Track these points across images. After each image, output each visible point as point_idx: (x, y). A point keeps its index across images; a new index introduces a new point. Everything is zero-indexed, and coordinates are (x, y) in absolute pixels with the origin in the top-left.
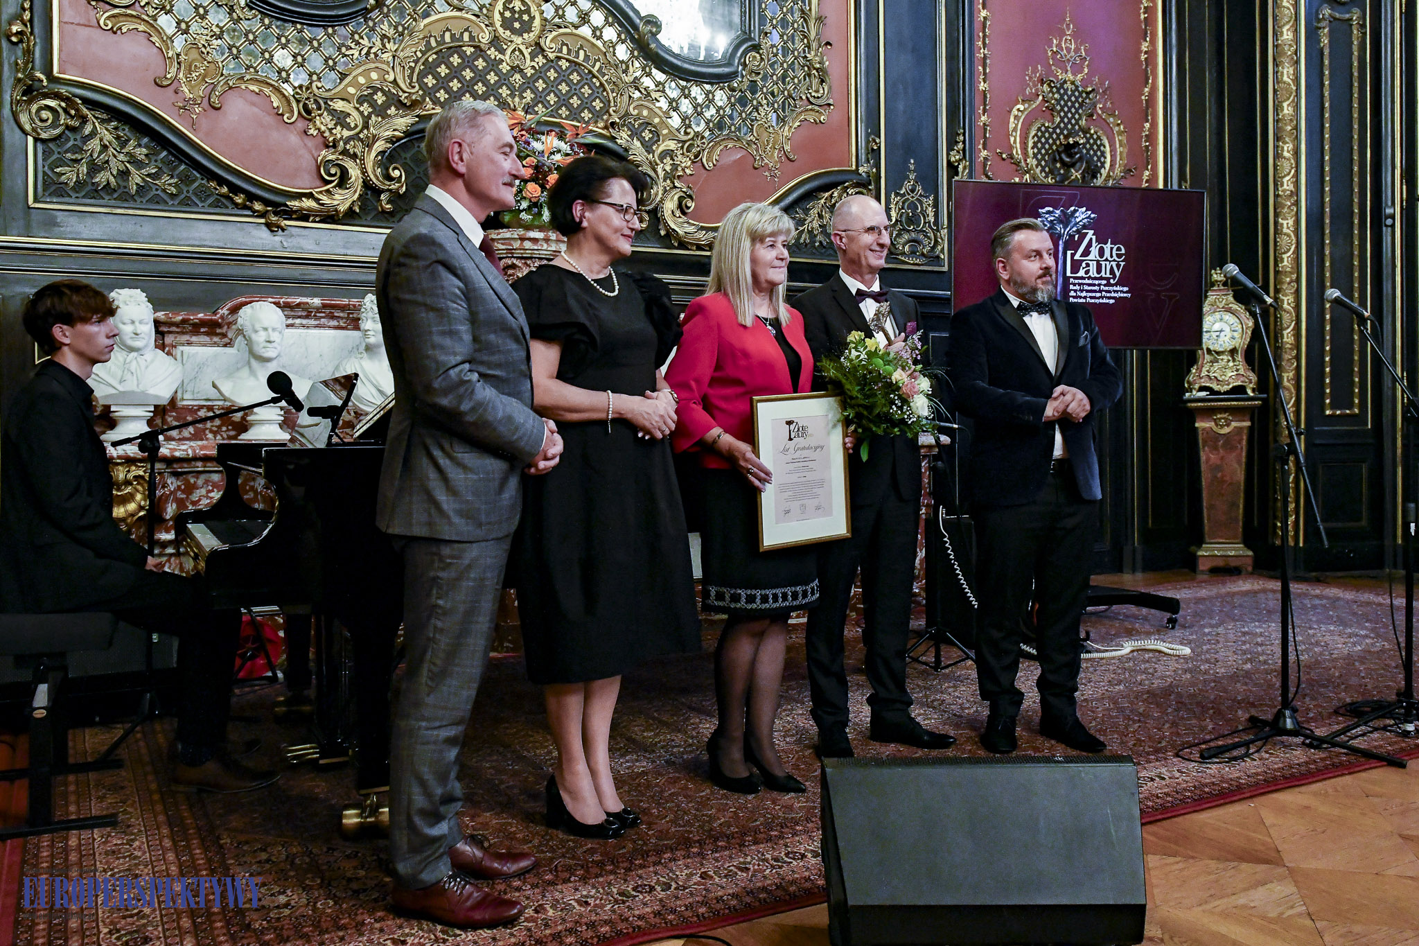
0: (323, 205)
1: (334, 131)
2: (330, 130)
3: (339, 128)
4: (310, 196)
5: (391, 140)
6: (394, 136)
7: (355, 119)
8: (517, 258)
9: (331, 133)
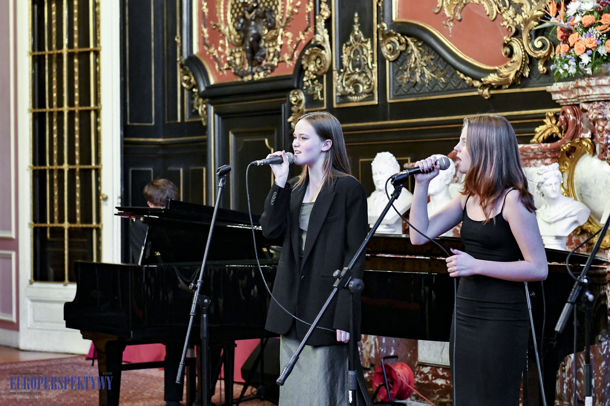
0: (501, 77)
1: (515, 19)
2: (513, 19)
3: (518, 16)
4: (494, 71)
5: (535, 18)
6: (537, 16)
7: (526, 8)
8: (585, 102)
9: (514, 21)
